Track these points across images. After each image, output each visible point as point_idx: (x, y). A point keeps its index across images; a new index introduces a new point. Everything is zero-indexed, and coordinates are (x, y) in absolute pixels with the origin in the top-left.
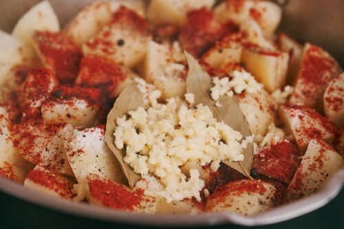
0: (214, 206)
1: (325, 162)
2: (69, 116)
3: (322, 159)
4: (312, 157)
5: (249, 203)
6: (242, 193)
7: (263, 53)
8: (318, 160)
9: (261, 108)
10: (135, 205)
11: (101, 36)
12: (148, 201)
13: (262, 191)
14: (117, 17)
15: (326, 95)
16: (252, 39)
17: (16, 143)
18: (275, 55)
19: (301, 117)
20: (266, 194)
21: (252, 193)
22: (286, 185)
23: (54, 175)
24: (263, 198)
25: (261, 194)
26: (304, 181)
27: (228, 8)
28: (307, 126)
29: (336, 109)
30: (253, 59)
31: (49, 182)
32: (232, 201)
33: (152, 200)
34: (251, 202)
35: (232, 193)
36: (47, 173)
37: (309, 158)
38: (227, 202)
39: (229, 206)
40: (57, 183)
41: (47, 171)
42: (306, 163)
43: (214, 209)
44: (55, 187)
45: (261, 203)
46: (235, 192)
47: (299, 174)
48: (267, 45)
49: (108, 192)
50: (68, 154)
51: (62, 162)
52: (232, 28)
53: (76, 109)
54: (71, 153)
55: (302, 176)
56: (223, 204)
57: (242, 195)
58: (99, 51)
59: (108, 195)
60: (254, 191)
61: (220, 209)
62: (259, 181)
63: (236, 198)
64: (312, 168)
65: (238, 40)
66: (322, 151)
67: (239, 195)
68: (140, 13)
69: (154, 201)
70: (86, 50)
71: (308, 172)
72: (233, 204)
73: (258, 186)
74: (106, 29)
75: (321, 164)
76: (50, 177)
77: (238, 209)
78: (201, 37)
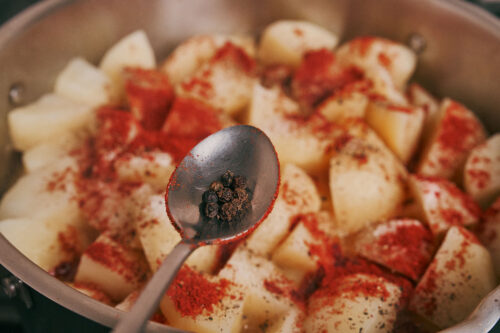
0: (318, 309)
1: (468, 260)
2: (148, 173)
3: (465, 256)
4: (451, 251)
5: (366, 314)
6: (357, 295)
7: (392, 107)
8: (459, 256)
9: (387, 178)
10: (216, 303)
11: (199, 75)
12: (233, 297)
13: (385, 295)
14: (220, 55)
15: (469, 166)
16: (379, 89)
17: (82, 204)
18: (407, 111)
19: (437, 195)
20: (389, 300)
21: (370, 298)
22: (414, 284)
23: (120, 250)
24: (384, 306)
25: (383, 300)
26: (438, 282)
27: (352, 51)
28: (445, 206)
29: (481, 185)
30: (380, 114)
31: (113, 260)
32: (343, 306)
33: (238, 296)
34: (369, 312)
35: (344, 295)
36: (113, 247)
37: (446, 252)
38: (337, 306)
39: (339, 313)
40: (123, 261)
41: (114, 244)
42: (442, 258)
43: (319, 314)
44: (120, 267)
45: (381, 312)
46: (348, 294)
47: (433, 272)
48: (397, 98)
49: (182, 283)
50: (139, 224)
51: (133, 233)
52: (356, 75)
53: (157, 166)
54: (142, 223)
55: (436, 275)
56: (330, 309)
57: (357, 299)
58: (195, 94)
59: (181, 286)
60: (373, 295)
61: (326, 316)
62: (381, 279)
63: (349, 303)
64: (450, 266)
65: (363, 90)
66: (465, 244)
67: (352, 298)
68: (250, 50)
69: (241, 299)
70: (180, 91)
71: (445, 271)
72: (344, 310)
73: (379, 288)
74: (206, 67)
75: (463, 262)
76: (115, 254)
77: (350, 319)
78: (319, 84)
